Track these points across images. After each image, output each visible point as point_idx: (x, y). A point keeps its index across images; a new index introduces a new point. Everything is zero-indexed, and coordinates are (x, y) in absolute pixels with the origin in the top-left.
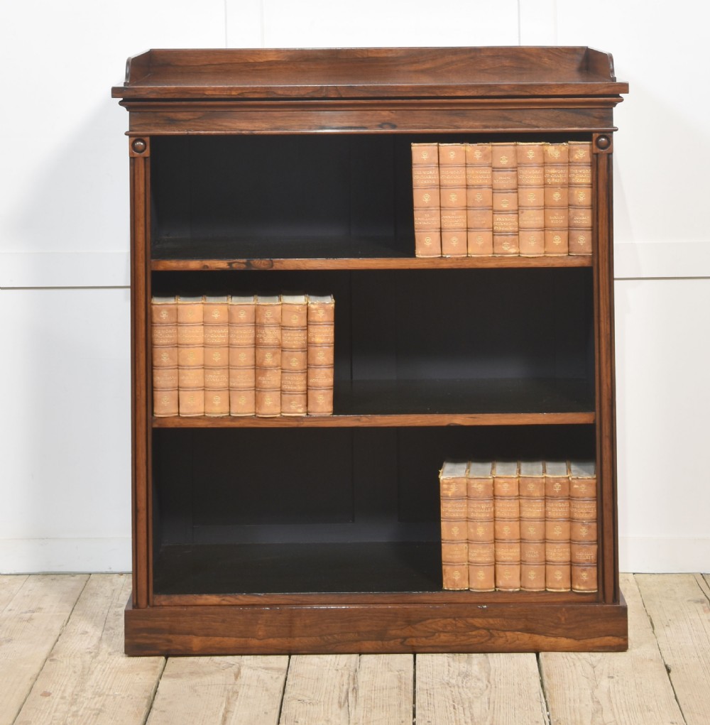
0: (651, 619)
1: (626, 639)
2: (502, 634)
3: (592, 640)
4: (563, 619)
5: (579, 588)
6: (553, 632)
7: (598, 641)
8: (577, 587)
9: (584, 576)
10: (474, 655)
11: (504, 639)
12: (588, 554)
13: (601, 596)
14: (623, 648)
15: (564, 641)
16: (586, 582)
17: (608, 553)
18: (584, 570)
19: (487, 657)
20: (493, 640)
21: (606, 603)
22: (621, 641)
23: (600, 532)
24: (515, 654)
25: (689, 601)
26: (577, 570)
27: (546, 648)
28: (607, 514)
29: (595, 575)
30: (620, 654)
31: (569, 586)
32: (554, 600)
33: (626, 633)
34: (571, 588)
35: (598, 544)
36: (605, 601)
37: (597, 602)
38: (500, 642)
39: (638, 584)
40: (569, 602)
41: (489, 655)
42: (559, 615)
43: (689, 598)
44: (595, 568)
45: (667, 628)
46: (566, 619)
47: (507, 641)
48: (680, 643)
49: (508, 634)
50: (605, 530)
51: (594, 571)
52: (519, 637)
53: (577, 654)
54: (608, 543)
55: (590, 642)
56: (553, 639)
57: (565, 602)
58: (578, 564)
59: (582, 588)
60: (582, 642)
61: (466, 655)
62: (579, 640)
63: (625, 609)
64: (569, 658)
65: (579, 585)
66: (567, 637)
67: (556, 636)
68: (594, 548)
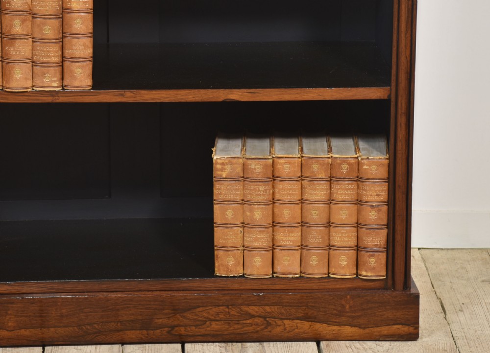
0: (441, 303)
1: (417, 328)
2: (279, 322)
3: (378, 329)
4: (347, 307)
5: (365, 274)
6: (337, 321)
7: (385, 330)
8: (364, 273)
9: (372, 261)
10: (249, 344)
11: (282, 327)
12: (377, 239)
13: (390, 282)
14: (413, 336)
15: (348, 330)
16: (374, 268)
17: (399, 238)
18: (372, 256)
19: (263, 347)
20: (269, 328)
21: (395, 290)
22: (411, 329)
23: (391, 215)
24: (294, 343)
25: (483, 281)
26: (364, 255)
27: (328, 337)
28: (400, 196)
29: (384, 261)
30: (409, 343)
31: (355, 272)
32: (338, 286)
33: (416, 322)
34: (357, 274)
35: (388, 228)
36: (394, 288)
37: (385, 288)
38: (278, 330)
39: (424, 261)
40: (355, 289)
41: (265, 344)
42: (343, 302)
43: (483, 279)
44: (385, 254)
45: (460, 314)
46: (350, 307)
47: (285, 329)
48: (476, 331)
49: (286, 322)
50: (397, 214)
51: (383, 257)
52: (299, 325)
53: (361, 342)
54: (400, 226)
55: (376, 330)
56: (335, 328)
57: (350, 289)
58: (366, 249)
59: (369, 274)
60: (367, 331)
61: (240, 344)
62: (364, 328)
63: (417, 297)
64: (353, 348)
65: (366, 271)
66: (351, 326)
67: (339, 324)
68: (384, 232)
